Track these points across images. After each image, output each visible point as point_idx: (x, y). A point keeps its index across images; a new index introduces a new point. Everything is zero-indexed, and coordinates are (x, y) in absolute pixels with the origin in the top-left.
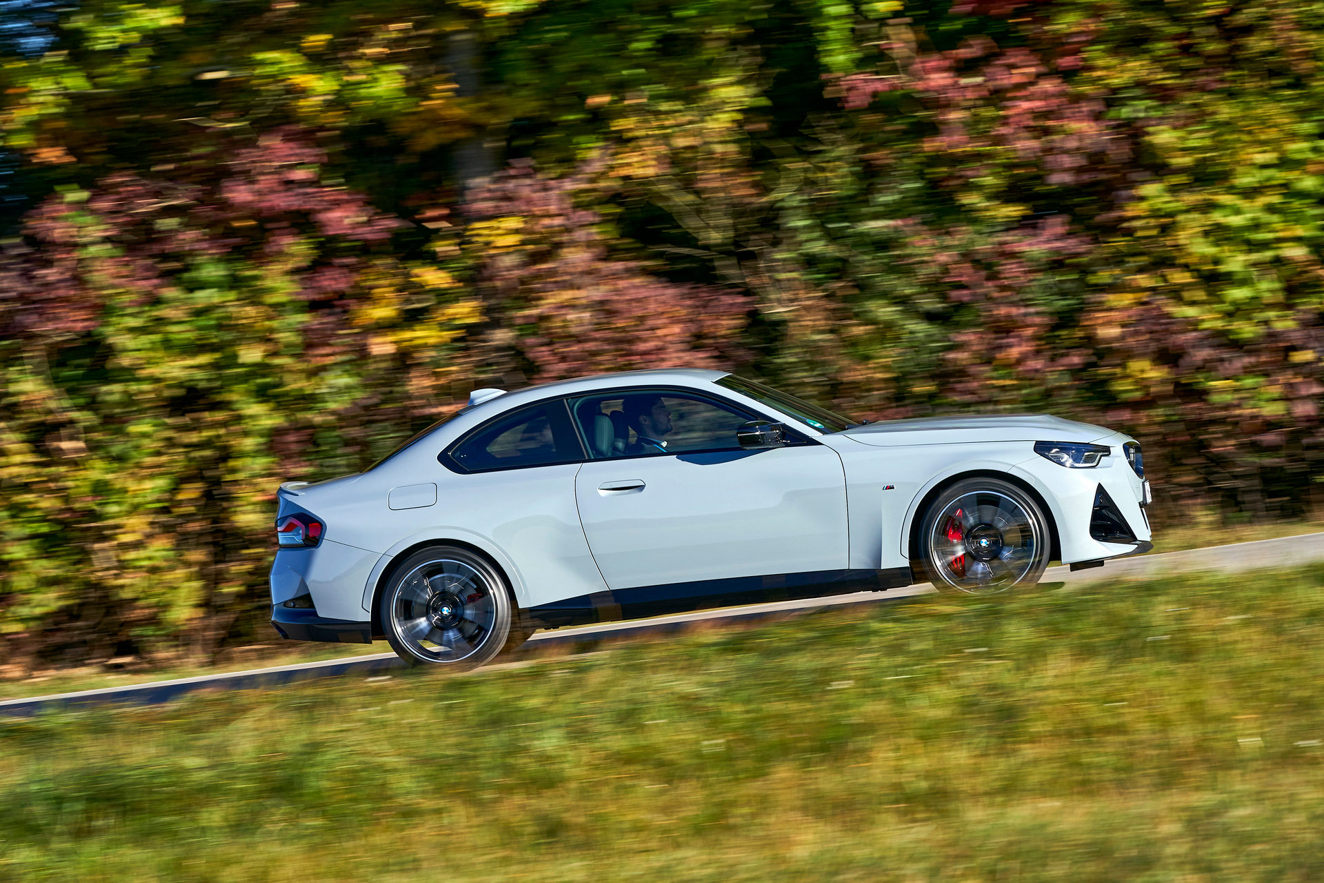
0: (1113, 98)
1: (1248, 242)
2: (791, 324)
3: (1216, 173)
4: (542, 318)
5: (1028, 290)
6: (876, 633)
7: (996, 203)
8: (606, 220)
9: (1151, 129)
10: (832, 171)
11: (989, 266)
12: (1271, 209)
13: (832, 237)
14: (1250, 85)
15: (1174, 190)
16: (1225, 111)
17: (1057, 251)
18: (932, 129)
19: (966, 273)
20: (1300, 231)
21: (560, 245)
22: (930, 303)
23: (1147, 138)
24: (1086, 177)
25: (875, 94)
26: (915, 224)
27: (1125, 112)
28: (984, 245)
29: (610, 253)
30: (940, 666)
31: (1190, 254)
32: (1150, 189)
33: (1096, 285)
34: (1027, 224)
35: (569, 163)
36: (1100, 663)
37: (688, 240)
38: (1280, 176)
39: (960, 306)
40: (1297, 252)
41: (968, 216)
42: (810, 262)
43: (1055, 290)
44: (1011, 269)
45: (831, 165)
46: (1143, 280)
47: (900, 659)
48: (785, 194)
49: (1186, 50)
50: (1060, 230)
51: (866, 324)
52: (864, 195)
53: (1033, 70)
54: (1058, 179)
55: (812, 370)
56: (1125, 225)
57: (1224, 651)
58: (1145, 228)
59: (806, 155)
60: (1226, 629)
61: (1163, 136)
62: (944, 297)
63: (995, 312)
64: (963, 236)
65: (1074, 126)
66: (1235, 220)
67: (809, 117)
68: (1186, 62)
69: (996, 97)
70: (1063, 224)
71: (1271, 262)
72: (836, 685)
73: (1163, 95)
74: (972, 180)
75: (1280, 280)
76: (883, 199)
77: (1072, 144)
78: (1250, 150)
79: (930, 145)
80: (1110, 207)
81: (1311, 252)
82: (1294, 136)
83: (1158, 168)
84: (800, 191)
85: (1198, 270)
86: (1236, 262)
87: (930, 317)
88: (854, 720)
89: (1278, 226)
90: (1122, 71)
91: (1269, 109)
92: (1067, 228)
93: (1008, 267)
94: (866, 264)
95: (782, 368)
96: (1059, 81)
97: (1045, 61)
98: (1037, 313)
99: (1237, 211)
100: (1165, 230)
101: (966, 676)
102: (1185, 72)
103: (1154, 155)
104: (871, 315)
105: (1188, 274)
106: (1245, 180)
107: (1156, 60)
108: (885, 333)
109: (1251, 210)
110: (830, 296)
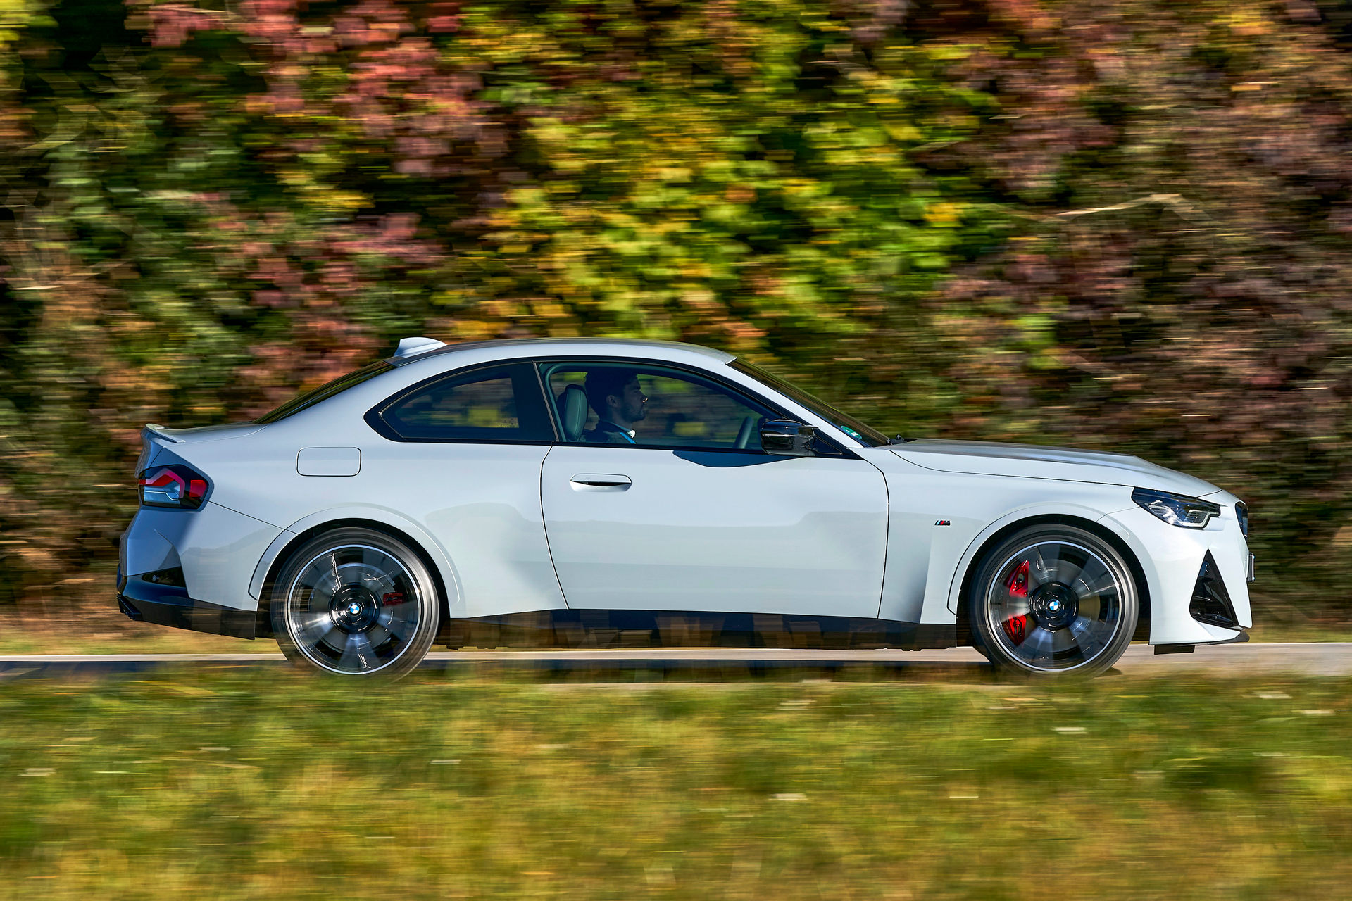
0: (492, 75)
1: (641, 277)
2: (48, 308)
3: (612, 185)
5: (355, 302)
6: (95, 711)
7: (331, 187)
9: (536, 120)
10: (123, 121)
11: (309, 266)
12: (674, 238)
13: (115, 204)
14: (668, 81)
15: (555, 200)
16: (632, 109)
17: (398, 258)
18: (260, 85)
19: (278, 270)
20: (707, 271)
22: (227, 303)
23: (530, 131)
24: (445, 171)
25: (191, 32)
26: (221, 202)
27: (506, 95)
28: (306, 239)
30: (166, 763)
31: (565, 283)
32: (526, 195)
33: (442, 307)
34: (363, 219)
36: (370, 784)
38: (692, 199)
39: (266, 311)
40: (700, 297)
41: (291, 199)
42: (81, 233)
43: (390, 306)
44: (336, 273)
45: (124, 113)
46: (503, 307)
47: (118, 748)
48: (59, 142)
49: (592, 26)
50: (405, 232)
51: (143, 319)
52: (164, 155)
53: (395, 27)
54: (409, 168)
55: (70, 368)
56: (489, 236)
57: (526, 786)
58: (513, 243)
59: (96, 97)
60: (536, 759)
61: (551, 131)
62: (248, 298)
63: (310, 325)
64: (281, 223)
65: (440, 104)
66: (628, 248)
67: (104, 50)
68: (590, 42)
69: (345, 54)
70: (410, 225)
71: (666, 305)
72: (32, 772)
73: (558, 80)
74: (301, 155)
75: (674, 329)
76: (186, 165)
77: (434, 126)
78: (658, 163)
79: (252, 104)
80: (473, 212)
81: (717, 298)
82: (714, 152)
83: (540, 172)
84: (80, 140)
85: (572, 304)
86: (622, 300)
87: (226, 320)
88: (49, 819)
89: (679, 261)
90: (508, 43)
91: (688, 114)
92: (414, 229)
93: (334, 270)
94: (152, 241)
95: (29, 361)
96: (427, 44)
97: (413, 17)
98: (363, 333)
99: (632, 237)
100: (538, 248)
101: (200, 780)
102: (588, 54)
103: (536, 154)
104: (152, 309)
105: (559, 307)
106: (647, 198)
107: (552, 34)
108: (167, 332)
109: (648, 238)
110: (102, 278)
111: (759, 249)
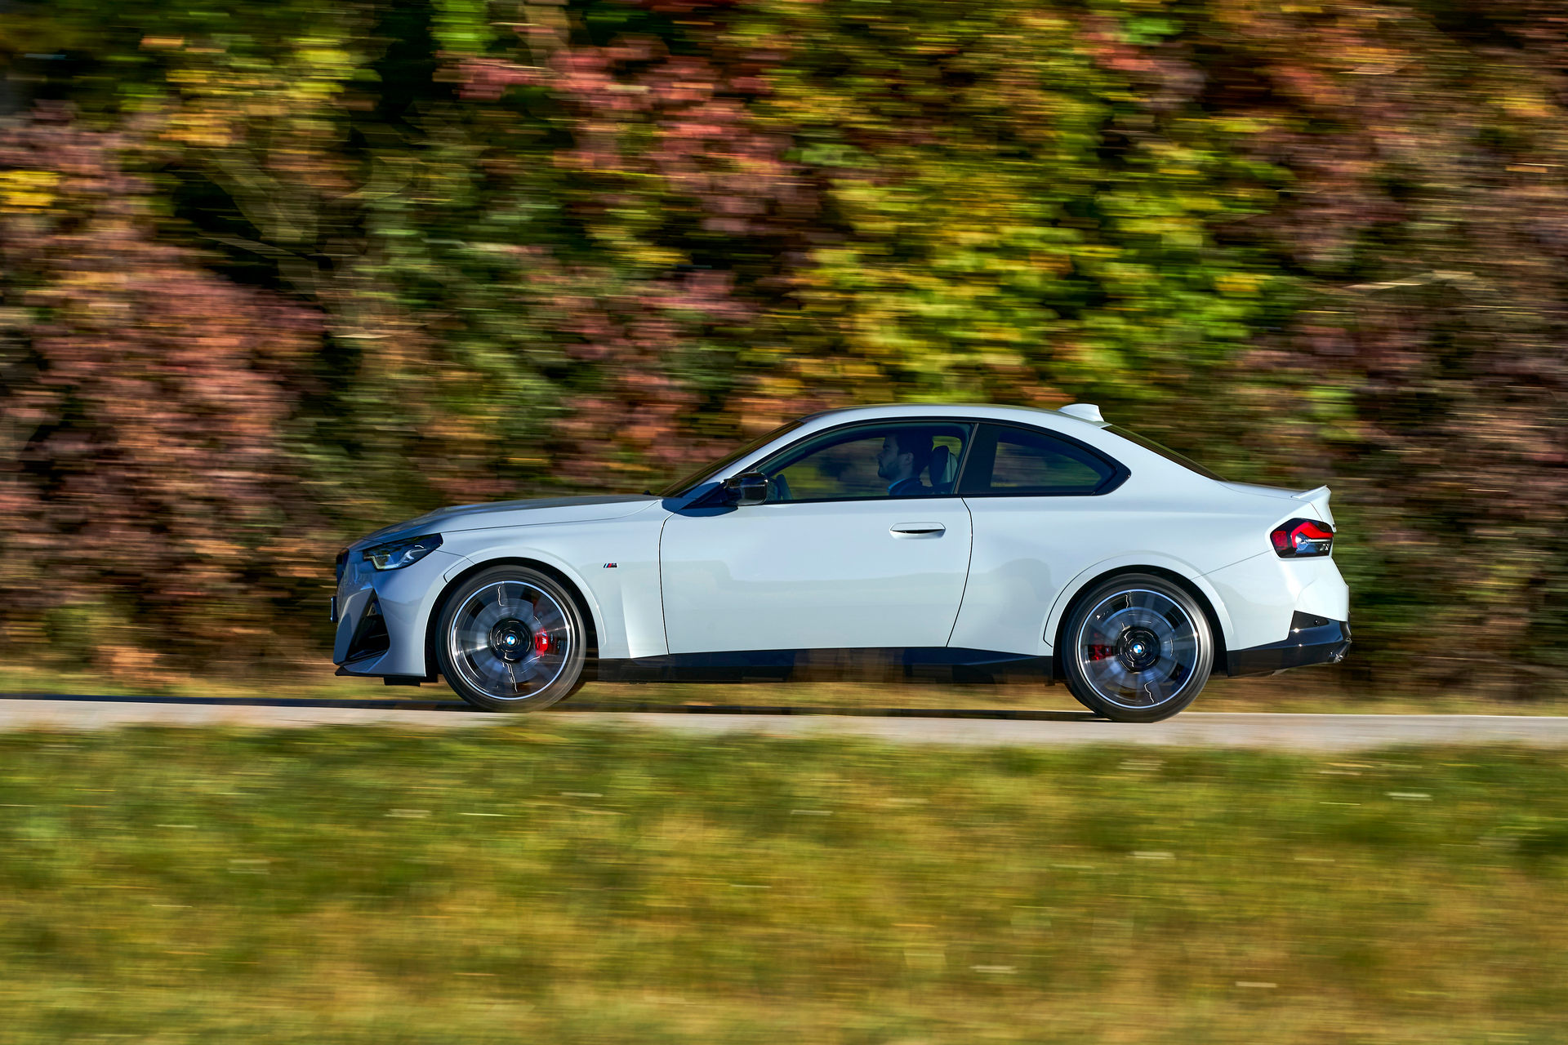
0: (801, 136)
1: (947, 339)
2: (367, 356)
3: (911, 248)
4: (66, 302)
5: (673, 357)
7: (650, 244)
8: (159, 193)
9: (837, 182)
10: (439, 173)
11: (625, 320)
13: (438, 254)
14: (968, 146)
15: (865, 261)
16: (934, 173)
17: (709, 314)
18: (566, 140)
19: (596, 325)
20: (1012, 335)
21: (92, 214)
22: (546, 355)
23: (830, 192)
24: (761, 230)
25: (511, 85)
26: (544, 255)
27: (810, 156)
28: (622, 294)
29: (160, 235)
32: (830, 255)
33: (749, 363)
34: (677, 276)
35: (114, 114)
37: (249, 231)
38: (995, 264)
39: (582, 365)
40: (1007, 361)
41: (601, 254)
42: (406, 282)
43: (703, 362)
44: (650, 329)
45: (436, 165)
46: (808, 366)
49: (896, 92)
50: (721, 289)
51: (463, 370)
52: (478, 209)
53: (709, 86)
54: (715, 226)
55: (392, 416)
56: (792, 294)
59: (411, 149)
61: (857, 193)
62: (566, 351)
63: (622, 379)
65: (745, 162)
67: (415, 102)
68: (889, 106)
69: (657, 112)
70: (727, 282)
71: (973, 368)
73: (862, 142)
74: (609, 210)
75: (982, 392)
76: (500, 218)
77: (746, 185)
78: (956, 226)
79: (562, 160)
80: (777, 271)
81: (1027, 364)
83: (843, 233)
84: (405, 192)
85: (884, 365)
87: (551, 373)
89: (987, 325)
91: (987, 180)
92: (732, 287)
93: (643, 324)
94: (475, 294)
96: (742, 105)
97: (721, 78)
98: (683, 388)
99: (937, 299)
101: (570, 825)
102: (896, 118)
103: (837, 215)
104: (470, 360)
106: (946, 261)
107: (862, 98)
108: (490, 384)
109: (955, 301)
110: (426, 329)
111: (1066, 314)
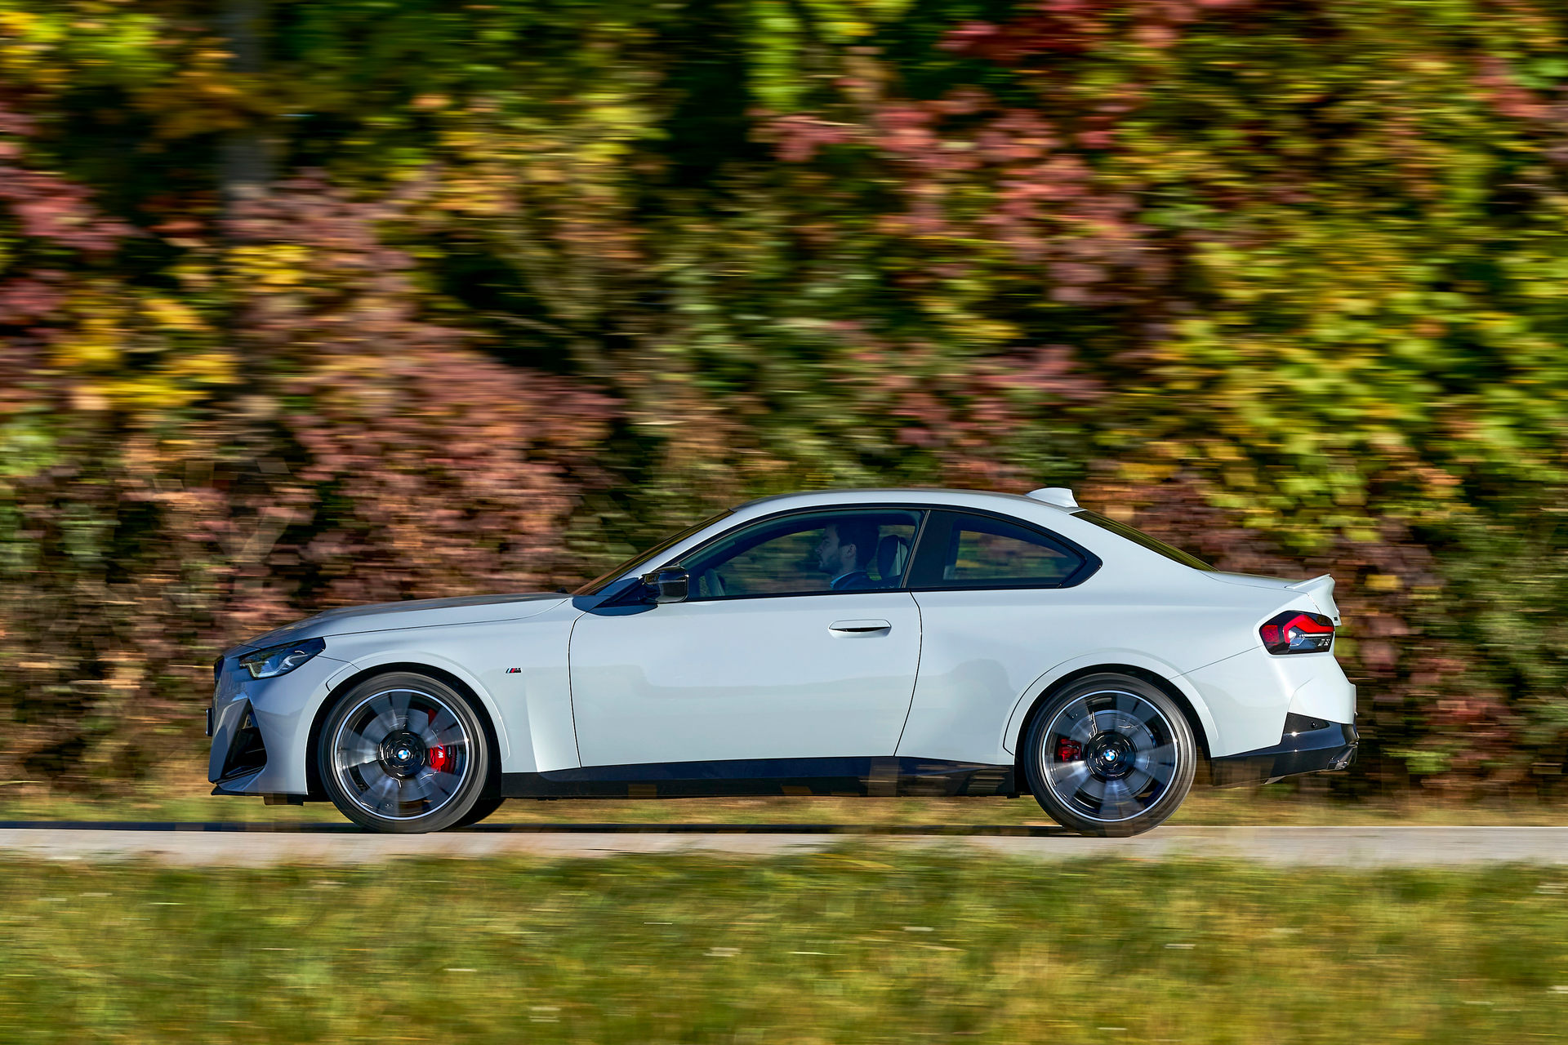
0: (1151, 196)
1: (1322, 417)
2: (672, 444)
3: (1287, 317)
4: (321, 390)
5: (1010, 441)
8: (420, 267)
9: (1202, 246)
10: (748, 242)
11: (956, 402)
12: (1358, 376)
13: (742, 333)
14: (1346, 204)
15: (1227, 331)
16: (1309, 235)
17: (1053, 393)
19: (922, 406)
20: (1396, 412)
21: (353, 292)
22: (869, 441)
23: (1192, 257)
25: (821, 146)
27: (1168, 217)
28: (954, 373)
29: (423, 313)
31: (1241, 423)
32: (1195, 327)
33: (1106, 447)
34: (1014, 351)
35: (378, 182)
37: (532, 309)
38: (1375, 333)
39: (912, 450)
40: (1389, 440)
41: (934, 329)
42: (706, 363)
43: (1046, 447)
44: (988, 410)
46: (1174, 449)
48: (679, 264)
49: (1261, 144)
50: (1062, 365)
51: (776, 458)
52: (791, 281)
53: (1045, 142)
54: (1065, 296)
55: (698, 511)
58: (1183, 380)
59: (716, 216)
61: (1218, 257)
62: (890, 436)
63: (962, 466)
64: (925, 355)
65: (1095, 226)
66: (1309, 385)
67: (725, 165)
68: (1258, 161)
69: (989, 172)
70: (1068, 358)
71: (1349, 449)
73: (1223, 201)
74: (945, 281)
75: (1359, 476)
76: (823, 290)
77: (1090, 251)
78: (1336, 294)
79: (892, 225)
80: (1135, 343)
81: (1407, 442)
82: (1398, 282)
83: (1208, 302)
84: (699, 264)
85: (1247, 446)
86: (1303, 442)
87: (868, 460)
89: (1364, 401)
90: (1166, 161)
91: (1368, 240)
92: (1074, 364)
93: (983, 406)
94: (784, 374)
95: (656, 502)
96: (1079, 162)
97: (1061, 133)
98: (1016, 475)
99: (1311, 373)
100: (1210, 384)
102: (1258, 174)
103: (1201, 282)
104: (786, 447)
105: (1233, 449)
106: (1329, 331)
107: (1218, 153)
108: (805, 470)
109: (1330, 375)
110: (730, 413)
111: (1452, 388)
